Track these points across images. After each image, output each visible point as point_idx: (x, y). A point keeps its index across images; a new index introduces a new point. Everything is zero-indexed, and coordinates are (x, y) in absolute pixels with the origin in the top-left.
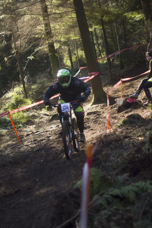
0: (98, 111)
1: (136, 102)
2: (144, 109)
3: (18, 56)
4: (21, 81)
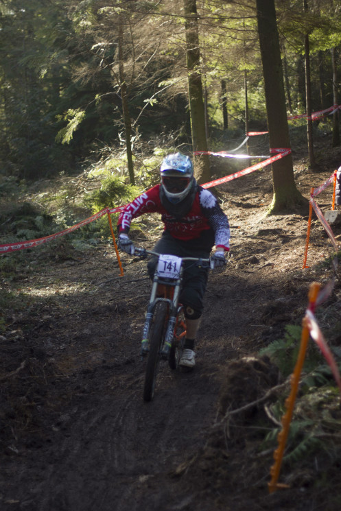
0: (281, 230)
3: (124, 95)
4: (122, 146)
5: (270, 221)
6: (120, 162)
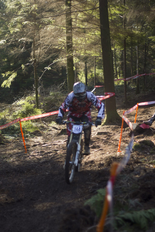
0: (108, 132)
1: (149, 129)
4: (34, 90)
5: (104, 128)
6: (33, 98)
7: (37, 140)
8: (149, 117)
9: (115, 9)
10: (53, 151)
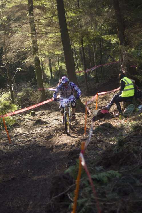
1: (108, 113)
2: (115, 120)
3: (8, 67)
4: (8, 88)
6: (8, 95)
7: (17, 131)
8: (108, 102)
9: (71, 12)
10: (32, 139)
